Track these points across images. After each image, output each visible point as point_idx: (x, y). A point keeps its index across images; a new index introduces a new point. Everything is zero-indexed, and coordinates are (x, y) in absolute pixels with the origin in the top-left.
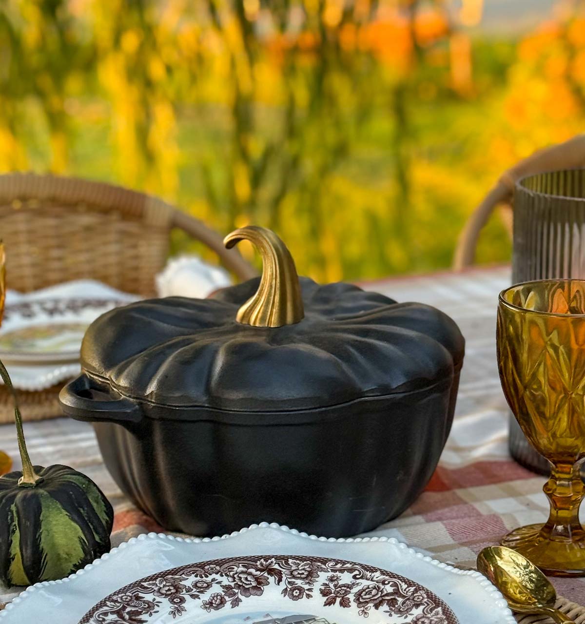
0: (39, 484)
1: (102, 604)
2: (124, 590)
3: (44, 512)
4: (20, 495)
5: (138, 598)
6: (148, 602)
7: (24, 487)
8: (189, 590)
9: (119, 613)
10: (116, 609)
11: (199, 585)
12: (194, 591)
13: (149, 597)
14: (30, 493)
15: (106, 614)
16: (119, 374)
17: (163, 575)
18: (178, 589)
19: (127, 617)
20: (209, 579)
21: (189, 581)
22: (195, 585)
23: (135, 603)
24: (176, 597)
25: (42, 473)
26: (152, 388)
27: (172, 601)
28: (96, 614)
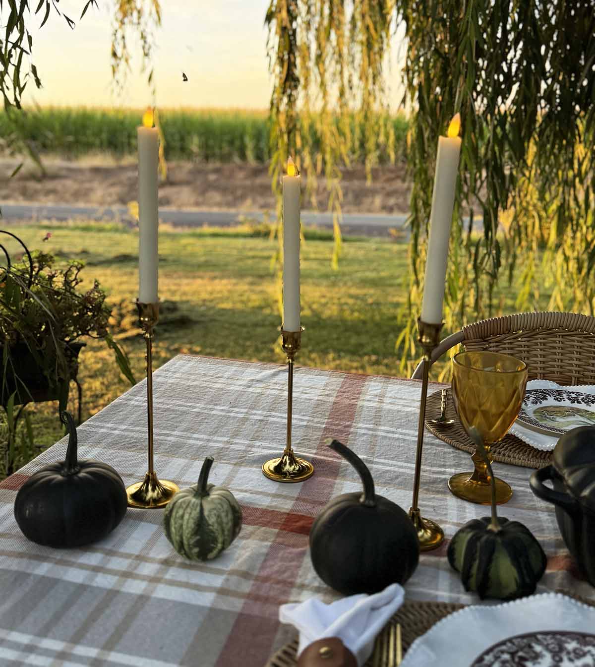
0: (500, 533)
1: (503, 643)
2: (523, 637)
3: (496, 554)
4: (485, 538)
5: (530, 647)
6: (535, 652)
7: (490, 532)
8: (568, 653)
9: (513, 654)
10: (511, 650)
11: (577, 651)
12: (572, 656)
13: (538, 648)
14: (492, 537)
15: (503, 652)
16: (570, 474)
17: (554, 634)
18: (562, 649)
19: (517, 660)
20: (587, 649)
21: (571, 645)
22: (575, 650)
23: (526, 649)
24: (557, 654)
25: (505, 524)
26: (586, 493)
27: (553, 657)
28: (496, 650)
